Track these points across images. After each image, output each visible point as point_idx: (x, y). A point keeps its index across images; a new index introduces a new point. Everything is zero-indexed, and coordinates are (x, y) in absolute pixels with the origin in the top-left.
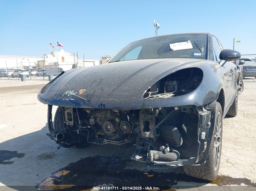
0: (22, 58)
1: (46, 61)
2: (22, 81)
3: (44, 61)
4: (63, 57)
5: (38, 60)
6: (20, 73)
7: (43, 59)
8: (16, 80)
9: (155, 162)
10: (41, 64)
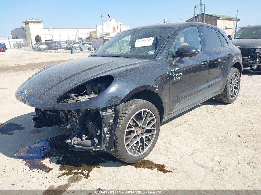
0: (77, 30)
1: (98, 32)
2: (72, 54)
3: (96, 32)
4: (114, 27)
5: (91, 31)
6: (73, 45)
7: (95, 30)
8: (68, 52)
9: (75, 146)
10: (93, 35)
